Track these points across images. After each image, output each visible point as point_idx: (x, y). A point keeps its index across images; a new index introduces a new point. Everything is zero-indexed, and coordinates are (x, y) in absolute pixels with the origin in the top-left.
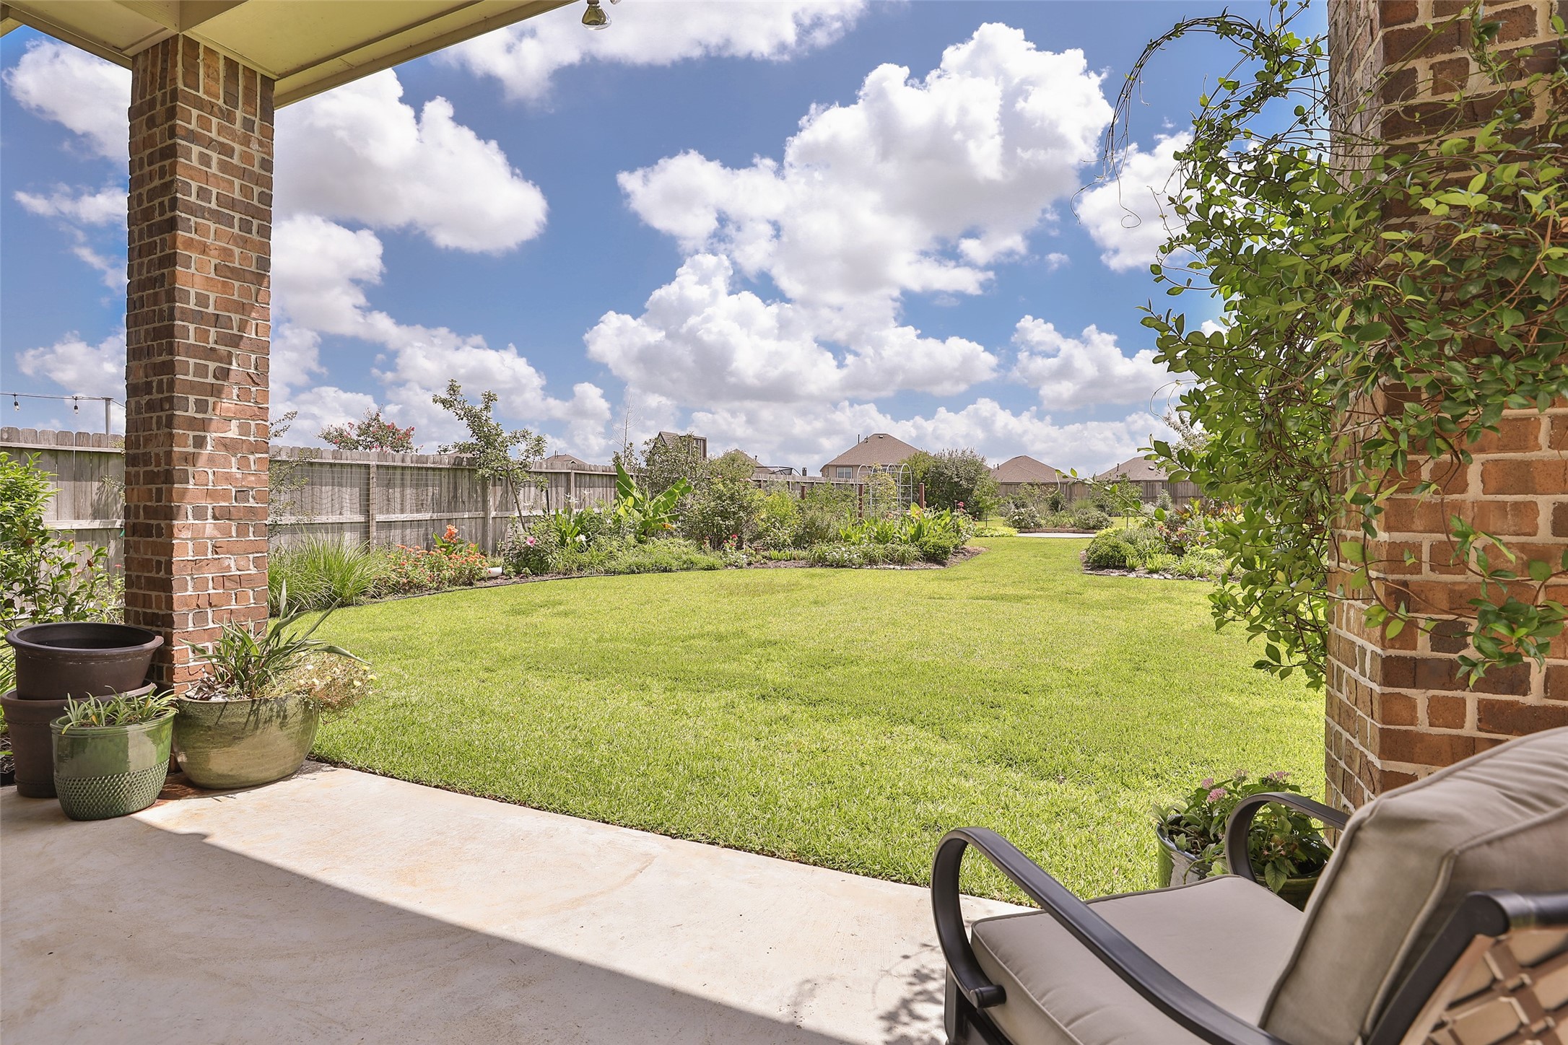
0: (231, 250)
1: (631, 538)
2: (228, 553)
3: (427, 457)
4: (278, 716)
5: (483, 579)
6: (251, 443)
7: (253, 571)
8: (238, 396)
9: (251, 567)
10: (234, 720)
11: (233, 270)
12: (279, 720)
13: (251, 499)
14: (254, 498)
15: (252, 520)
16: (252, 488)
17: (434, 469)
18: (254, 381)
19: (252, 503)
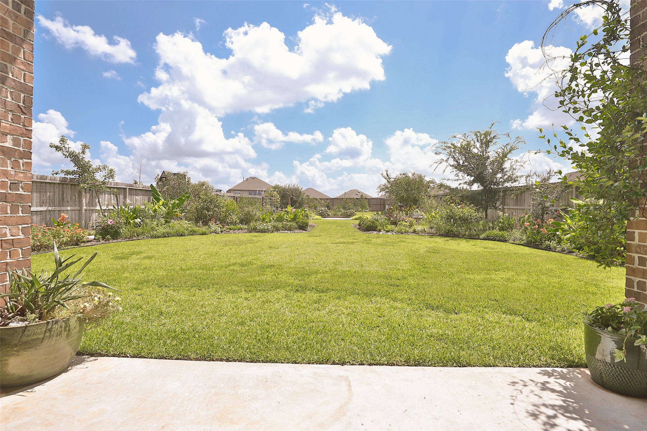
0: (6, 19)
1: (163, 221)
2: (4, 224)
3: (47, 177)
4: (65, 330)
5: (84, 242)
6: (20, 151)
7: (22, 236)
8: (12, 119)
9: (21, 233)
10: (35, 337)
11: (8, 34)
12: (66, 333)
13: (20, 189)
14: (22, 188)
15: (21, 203)
16: (21, 182)
17: (50, 183)
18: (22, 111)
19: (21, 192)
